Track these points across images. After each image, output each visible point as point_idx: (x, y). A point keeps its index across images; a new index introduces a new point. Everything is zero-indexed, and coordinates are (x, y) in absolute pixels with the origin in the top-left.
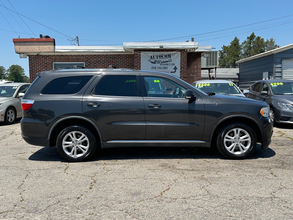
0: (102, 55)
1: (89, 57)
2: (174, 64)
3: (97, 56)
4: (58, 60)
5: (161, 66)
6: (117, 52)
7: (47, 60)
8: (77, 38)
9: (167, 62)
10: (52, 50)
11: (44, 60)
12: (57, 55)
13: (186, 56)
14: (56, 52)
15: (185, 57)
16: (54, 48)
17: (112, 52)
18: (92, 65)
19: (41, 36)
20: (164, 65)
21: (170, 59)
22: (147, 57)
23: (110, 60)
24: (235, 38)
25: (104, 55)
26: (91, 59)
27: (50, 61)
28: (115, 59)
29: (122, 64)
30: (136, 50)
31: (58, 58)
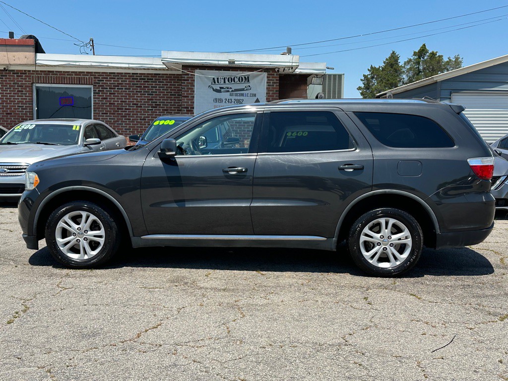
0: (125, 73)
1: (101, 77)
2: (255, 95)
3: (116, 76)
4: (44, 79)
5: (231, 97)
6: (152, 69)
7: (22, 79)
8: (91, 42)
9: (243, 90)
10: (31, 61)
11: (17, 79)
12: (41, 71)
13: (276, 80)
14: (39, 66)
15: (275, 83)
16: (36, 56)
17: (144, 69)
18: (106, 91)
19: (11, 35)
20: (236, 95)
21: (249, 84)
22: (206, 79)
23: (140, 84)
24: (392, 52)
25: (130, 73)
26: (104, 80)
27: (29, 81)
28: (149, 82)
29: (162, 92)
30: (186, 67)
31: (43, 77)
